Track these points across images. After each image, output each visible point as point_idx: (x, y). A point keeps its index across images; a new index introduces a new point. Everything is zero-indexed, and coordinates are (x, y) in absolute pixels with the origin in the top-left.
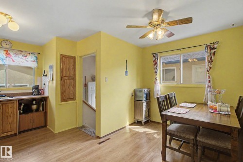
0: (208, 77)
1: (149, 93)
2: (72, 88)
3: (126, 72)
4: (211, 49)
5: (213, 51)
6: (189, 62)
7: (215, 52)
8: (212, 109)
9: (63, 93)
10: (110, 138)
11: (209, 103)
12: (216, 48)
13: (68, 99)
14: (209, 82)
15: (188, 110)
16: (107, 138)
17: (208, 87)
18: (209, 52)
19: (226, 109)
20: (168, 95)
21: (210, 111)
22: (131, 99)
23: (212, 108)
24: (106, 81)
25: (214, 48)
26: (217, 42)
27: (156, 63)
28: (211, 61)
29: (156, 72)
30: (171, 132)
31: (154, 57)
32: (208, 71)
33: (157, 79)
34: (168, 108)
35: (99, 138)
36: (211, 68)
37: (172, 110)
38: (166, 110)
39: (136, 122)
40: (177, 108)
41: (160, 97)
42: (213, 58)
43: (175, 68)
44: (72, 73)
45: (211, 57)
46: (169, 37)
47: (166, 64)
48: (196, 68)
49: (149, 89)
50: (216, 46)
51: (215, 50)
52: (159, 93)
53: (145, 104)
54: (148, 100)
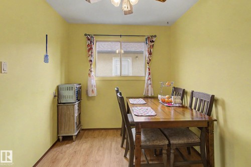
0: (147, 69)
3: (46, 56)
7: (153, 45)
8: (166, 103)
14: (149, 74)
17: (148, 80)
18: (149, 44)
22: (53, 102)
25: (153, 41)
26: (155, 36)
27: (91, 48)
28: (150, 53)
29: (91, 61)
31: (89, 40)
32: (148, 63)
33: (92, 70)
36: (150, 60)
39: (61, 138)
42: (152, 51)
49: (80, 84)
50: (154, 39)
51: (153, 43)
52: (95, 89)
53: (76, 107)
54: (79, 100)
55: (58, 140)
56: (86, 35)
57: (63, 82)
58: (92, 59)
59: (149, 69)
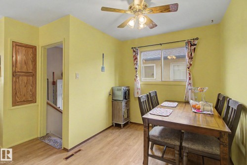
0: (188, 74)
1: (129, 92)
2: (30, 87)
4: (191, 45)
5: (193, 47)
6: (168, 59)
7: (195, 48)
8: (195, 109)
9: (16, 93)
10: (81, 148)
11: (191, 102)
12: (196, 45)
13: (24, 101)
14: (190, 79)
15: (172, 110)
16: (78, 149)
17: (188, 85)
18: (189, 48)
19: (209, 108)
20: (150, 93)
21: (193, 110)
22: (109, 99)
23: (194, 107)
24: (76, 77)
25: (194, 45)
26: (197, 39)
27: (136, 58)
28: (191, 58)
30: (154, 138)
31: (134, 51)
32: (188, 68)
33: (138, 75)
34: (150, 110)
35: (66, 150)
36: (191, 65)
37: (154, 111)
38: (148, 112)
39: (114, 124)
40: (159, 109)
41: (142, 97)
42: (193, 55)
43: (154, 65)
44: (31, 67)
45: (191, 54)
46: (151, 28)
47: (145, 60)
48: (174, 66)
49: (128, 87)
50: (196, 42)
51: (194, 47)
52: (139, 92)
53: (123, 104)
54: (126, 99)
55: (113, 125)
56: (132, 48)
57: (117, 85)
58: (137, 67)
59: (190, 74)
